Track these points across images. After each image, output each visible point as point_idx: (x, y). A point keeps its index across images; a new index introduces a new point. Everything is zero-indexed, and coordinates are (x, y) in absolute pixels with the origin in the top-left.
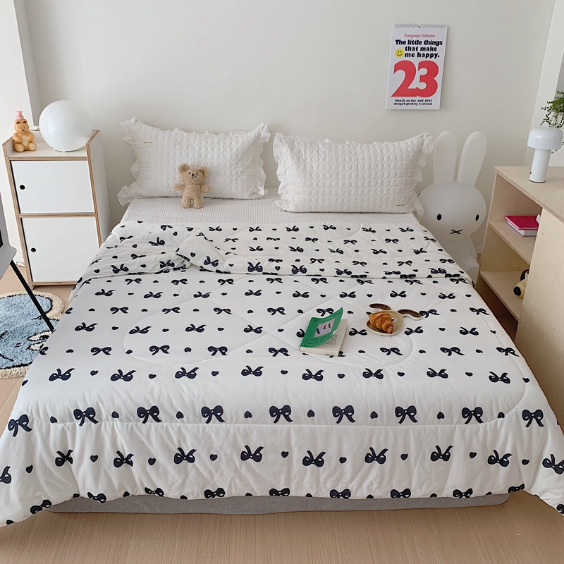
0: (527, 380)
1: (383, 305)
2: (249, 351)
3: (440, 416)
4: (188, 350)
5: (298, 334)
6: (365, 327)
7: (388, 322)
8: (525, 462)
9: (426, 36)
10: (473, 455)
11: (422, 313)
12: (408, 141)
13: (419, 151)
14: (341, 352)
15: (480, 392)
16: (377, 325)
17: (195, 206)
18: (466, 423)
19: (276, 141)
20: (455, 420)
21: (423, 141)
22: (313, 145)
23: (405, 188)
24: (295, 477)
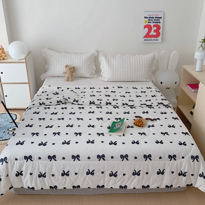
0: (193, 144)
2: (90, 134)
3: (160, 158)
4: (67, 134)
5: (108, 128)
6: (133, 125)
7: (141, 123)
8: (192, 175)
9: (156, 15)
10: (173, 172)
11: (154, 119)
12: (150, 55)
13: (154, 58)
14: (124, 134)
15: (175, 149)
16: (137, 124)
17: (70, 80)
18: (170, 160)
19: (100, 55)
20: (166, 159)
21: (155, 55)
22: (114, 56)
23: (148, 72)
24: (107, 181)
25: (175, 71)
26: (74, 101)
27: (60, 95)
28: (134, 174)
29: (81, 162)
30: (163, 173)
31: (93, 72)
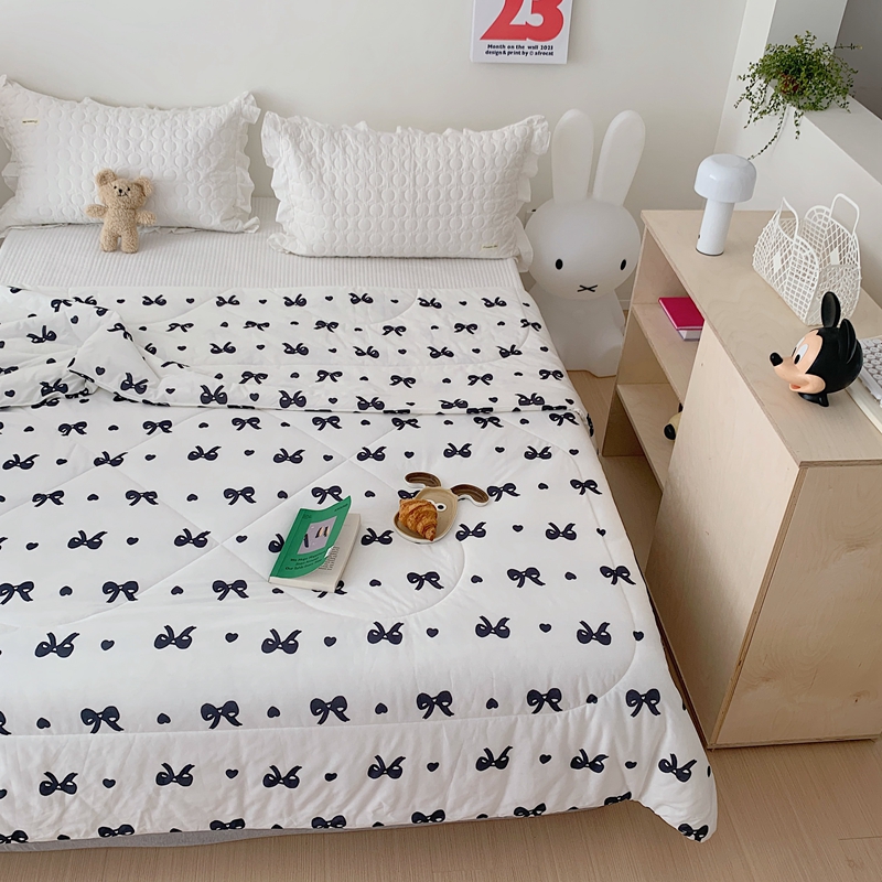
0: (639, 636)
1: (428, 475)
2: (177, 590)
3: (492, 704)
4: (66, 591)
5: (273, 547)
6: (391, 526)
7: (426, 521)
8: (630, 765)
10: (545, 759)
11: (492, 490)
12: (506, 130)
14: (341, 584)
15: (561, 661)
17: (123, 248)
18: (535, 712)
19: (266, 129)
20: (516, 709)
21: (532, 133)
22: (336, 135)
23: (498, 218)
24: (252, 803)
25: (626, 204)
26: (124, 386)
27: (62, 342)
28: (374, 772)
29: (130, 735)
30: (502, 763)
31: (238, 204)
